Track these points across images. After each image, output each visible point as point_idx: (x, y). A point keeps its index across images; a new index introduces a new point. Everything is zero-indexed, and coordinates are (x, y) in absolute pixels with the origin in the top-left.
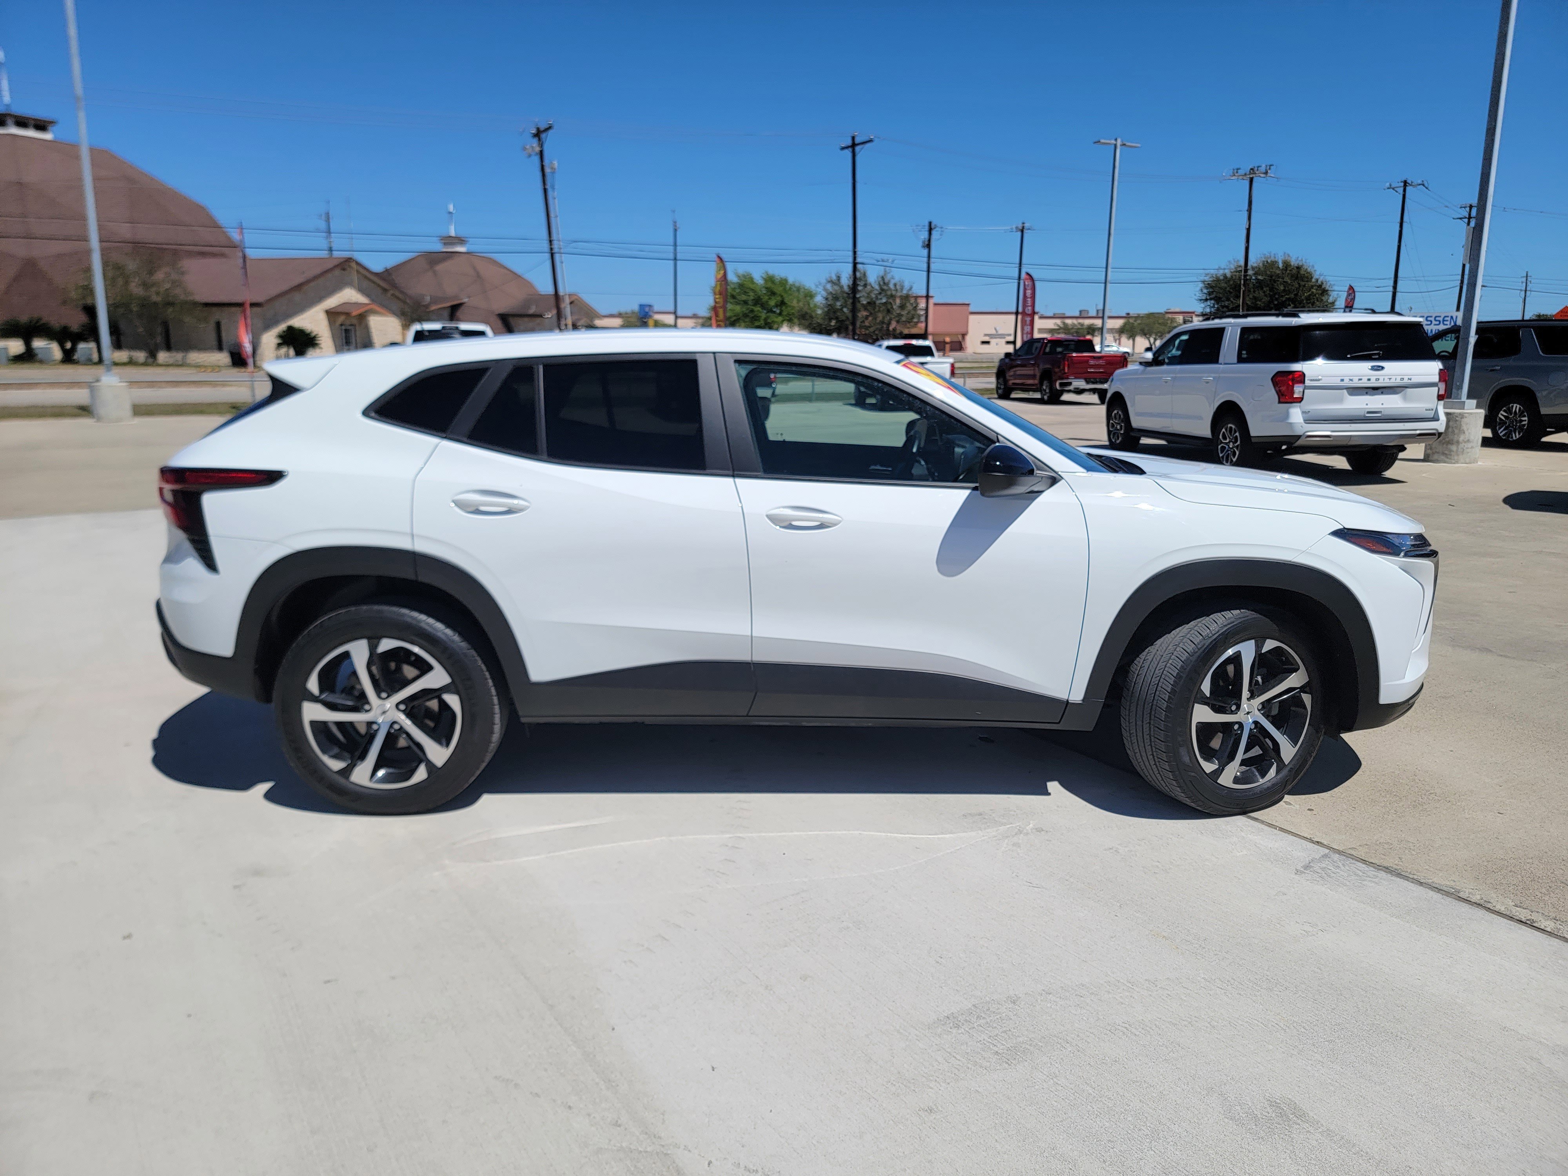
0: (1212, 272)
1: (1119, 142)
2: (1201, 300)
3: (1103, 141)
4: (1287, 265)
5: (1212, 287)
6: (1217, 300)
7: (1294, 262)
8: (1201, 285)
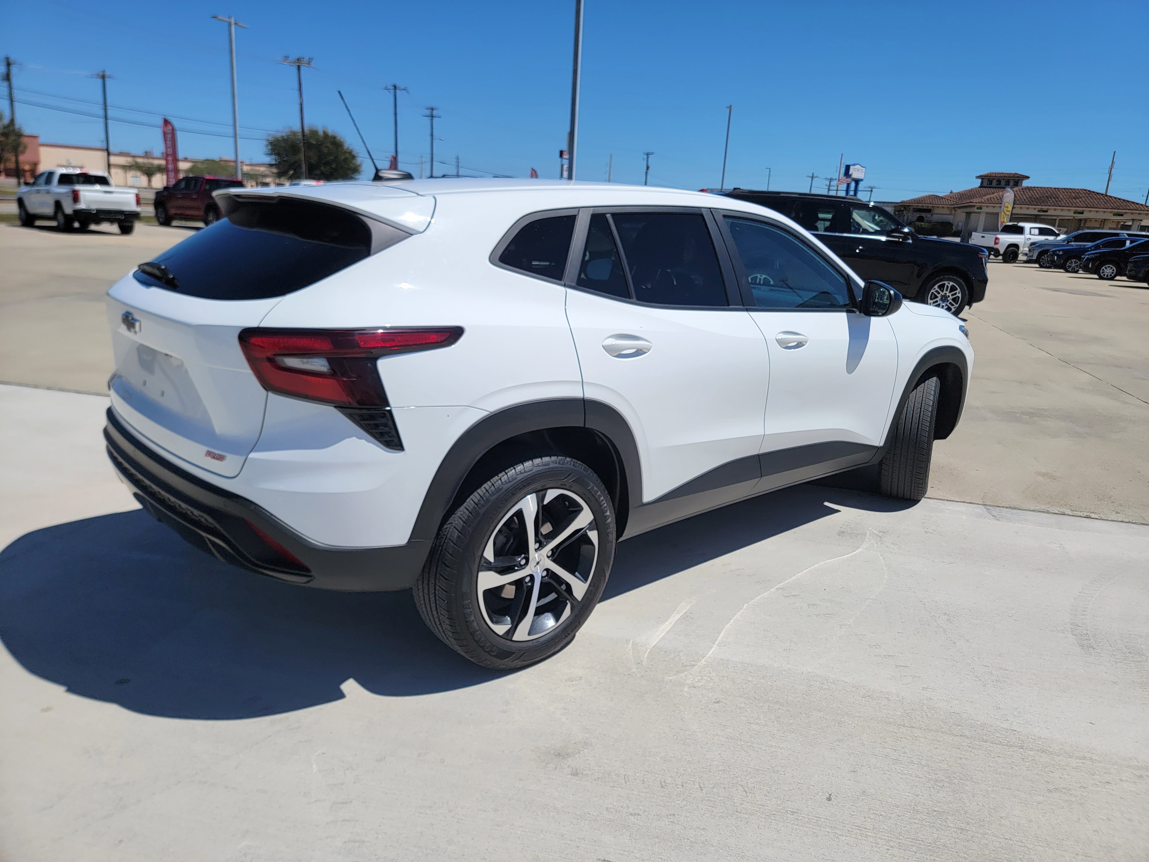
0: (271, 133)
1: (233, 21)
2: (268, 154)
3: (219, 17)
4: (326, 134)
5: (274, 145)
6: (278, 154)
7: (330, 133)
8: (265, 143)
